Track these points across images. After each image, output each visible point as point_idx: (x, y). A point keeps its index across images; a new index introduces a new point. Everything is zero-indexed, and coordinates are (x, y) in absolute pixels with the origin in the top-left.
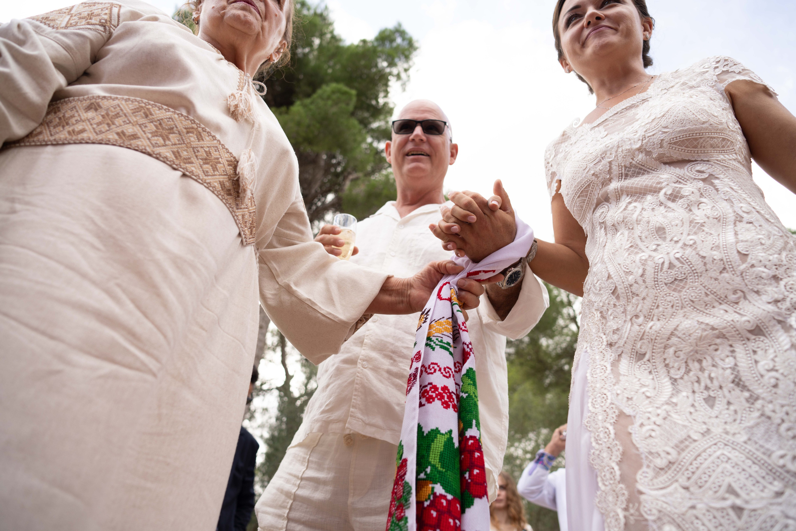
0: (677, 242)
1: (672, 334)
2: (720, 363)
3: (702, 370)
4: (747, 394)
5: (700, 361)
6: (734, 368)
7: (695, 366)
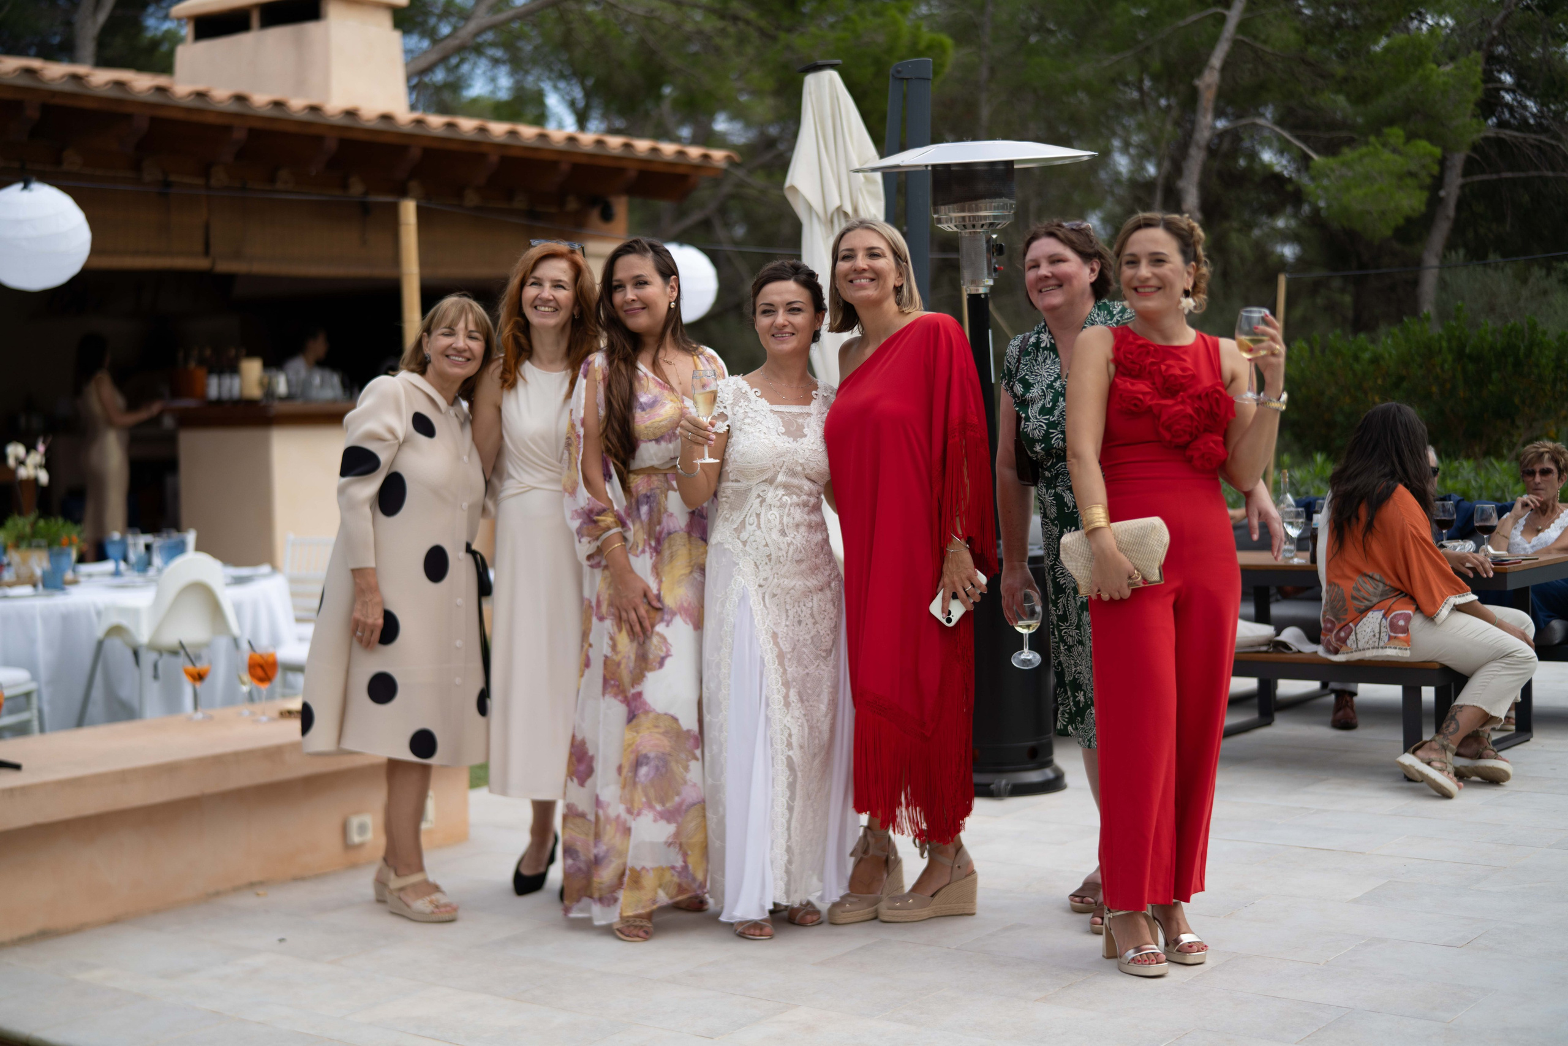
0: (804, 537)
1: (792, 588)
2: (807, 604)
3: (799, 606)
4: (813, 620)
5: (799, 602)
6: (812, 608)
7: (796, 604)
